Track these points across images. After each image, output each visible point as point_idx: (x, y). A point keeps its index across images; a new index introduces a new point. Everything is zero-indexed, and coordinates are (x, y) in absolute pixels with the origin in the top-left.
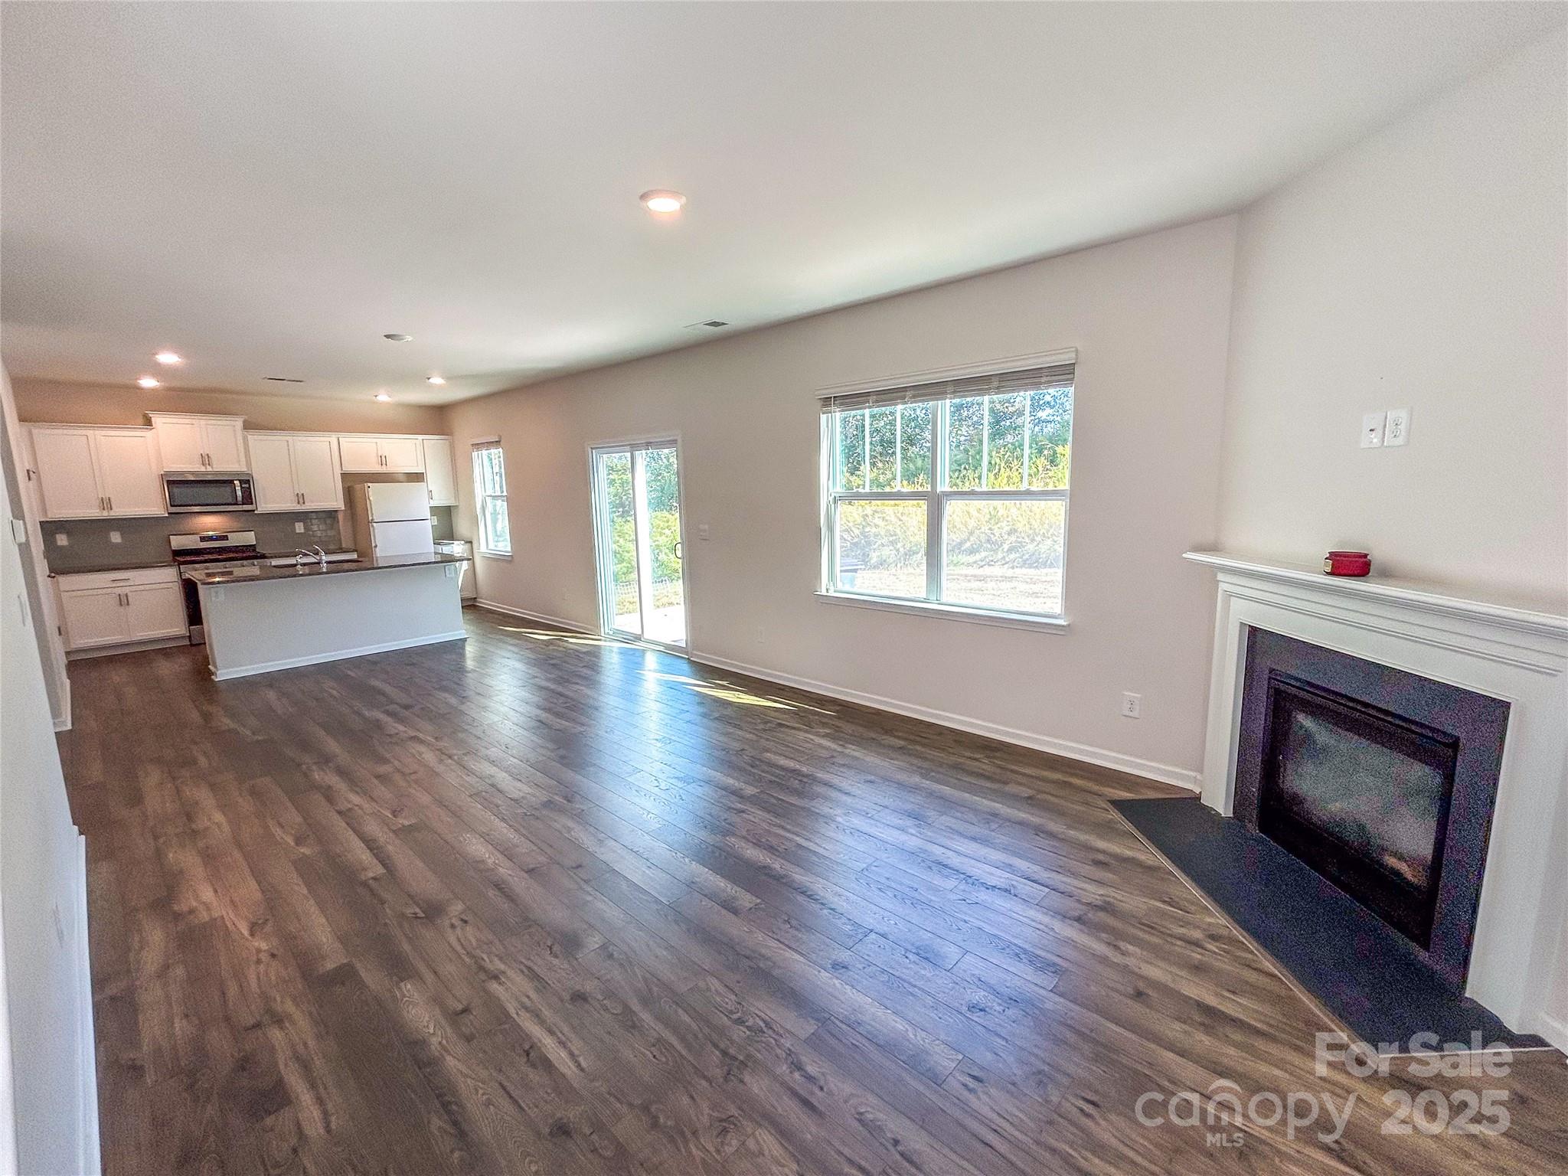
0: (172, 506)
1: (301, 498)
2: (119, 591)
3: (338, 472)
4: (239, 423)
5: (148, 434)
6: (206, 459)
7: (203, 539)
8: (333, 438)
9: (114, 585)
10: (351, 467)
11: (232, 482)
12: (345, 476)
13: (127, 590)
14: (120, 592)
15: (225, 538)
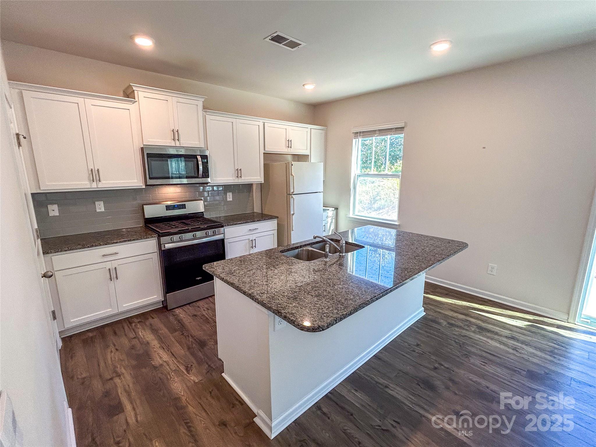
0: (150, 178)
1: (239, 173)
2: (109, 265)
3: (262, 151)
4: (200, 104)
5: (132, 107)
6: (176, 135)
7: (168, 208)
8: (260, 122)
9: (106, 260)
10: (270, 149)
11: (195, 157)
12: (267, 155)
13: (115, 264)
14: (110, 267)
15: (183, 207)
